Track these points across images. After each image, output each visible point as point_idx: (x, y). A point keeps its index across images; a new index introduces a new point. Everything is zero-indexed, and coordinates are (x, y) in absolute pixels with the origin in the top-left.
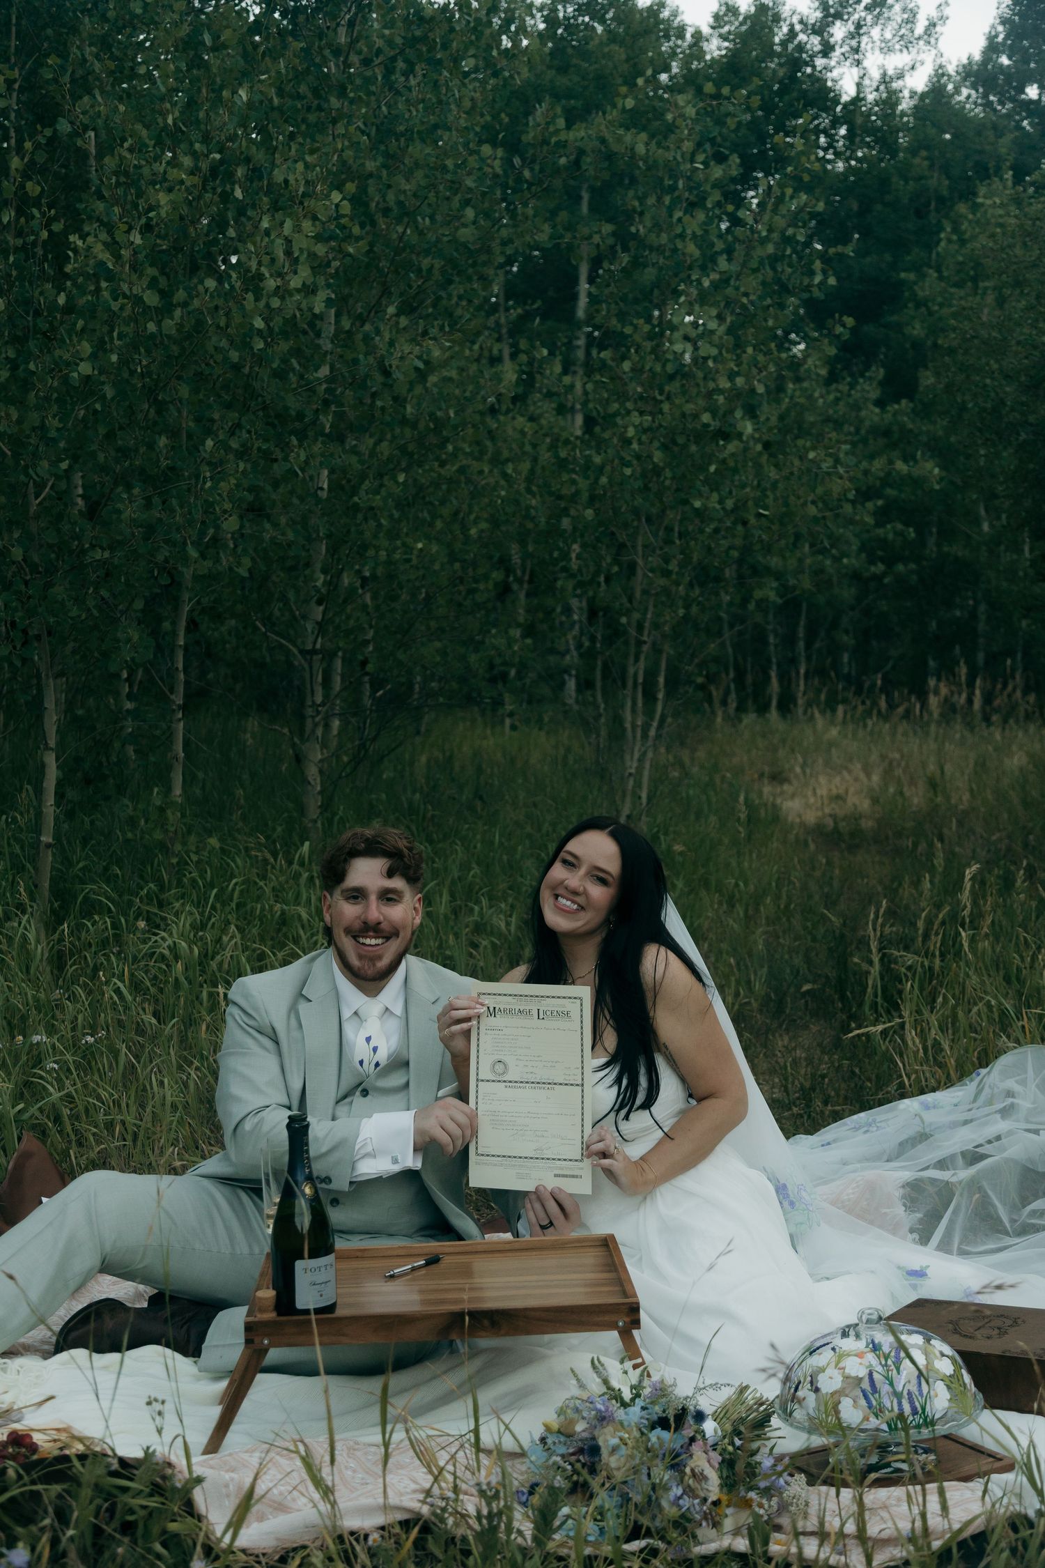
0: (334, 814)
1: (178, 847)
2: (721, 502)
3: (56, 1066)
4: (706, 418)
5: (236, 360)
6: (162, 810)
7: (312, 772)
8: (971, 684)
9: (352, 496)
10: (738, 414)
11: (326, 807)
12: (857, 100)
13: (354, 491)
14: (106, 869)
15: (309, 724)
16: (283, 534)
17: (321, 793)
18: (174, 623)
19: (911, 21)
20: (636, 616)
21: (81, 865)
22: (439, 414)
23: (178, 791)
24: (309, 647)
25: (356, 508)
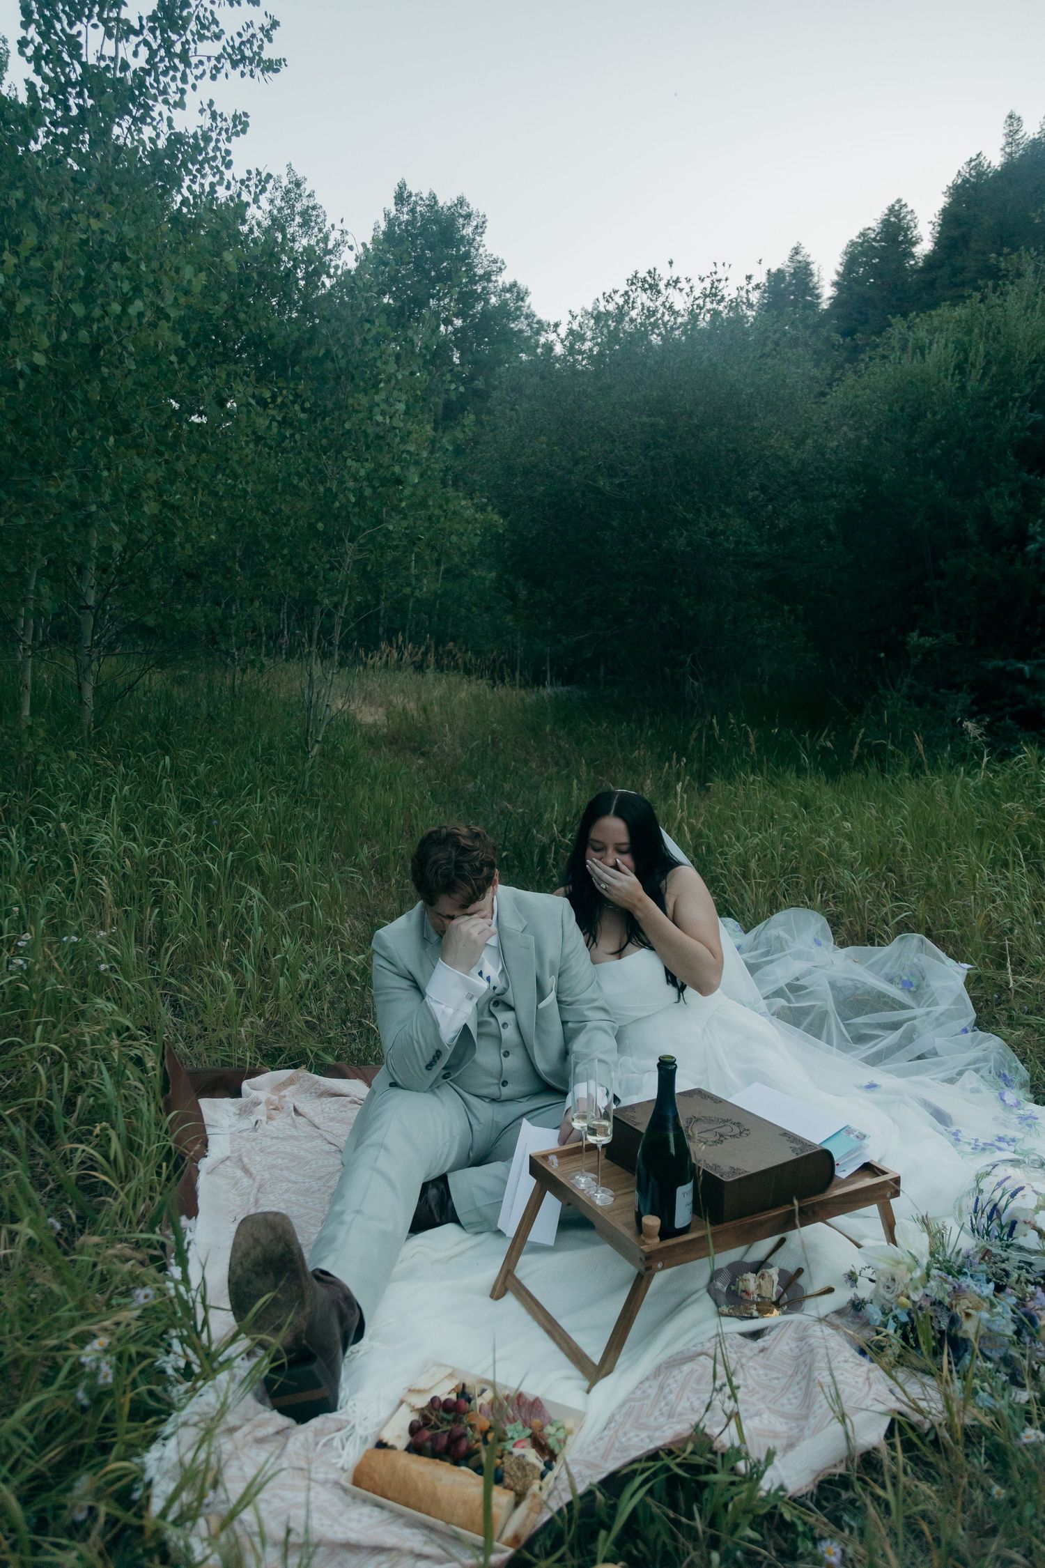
7: (88, 696)
23: (27, 712)
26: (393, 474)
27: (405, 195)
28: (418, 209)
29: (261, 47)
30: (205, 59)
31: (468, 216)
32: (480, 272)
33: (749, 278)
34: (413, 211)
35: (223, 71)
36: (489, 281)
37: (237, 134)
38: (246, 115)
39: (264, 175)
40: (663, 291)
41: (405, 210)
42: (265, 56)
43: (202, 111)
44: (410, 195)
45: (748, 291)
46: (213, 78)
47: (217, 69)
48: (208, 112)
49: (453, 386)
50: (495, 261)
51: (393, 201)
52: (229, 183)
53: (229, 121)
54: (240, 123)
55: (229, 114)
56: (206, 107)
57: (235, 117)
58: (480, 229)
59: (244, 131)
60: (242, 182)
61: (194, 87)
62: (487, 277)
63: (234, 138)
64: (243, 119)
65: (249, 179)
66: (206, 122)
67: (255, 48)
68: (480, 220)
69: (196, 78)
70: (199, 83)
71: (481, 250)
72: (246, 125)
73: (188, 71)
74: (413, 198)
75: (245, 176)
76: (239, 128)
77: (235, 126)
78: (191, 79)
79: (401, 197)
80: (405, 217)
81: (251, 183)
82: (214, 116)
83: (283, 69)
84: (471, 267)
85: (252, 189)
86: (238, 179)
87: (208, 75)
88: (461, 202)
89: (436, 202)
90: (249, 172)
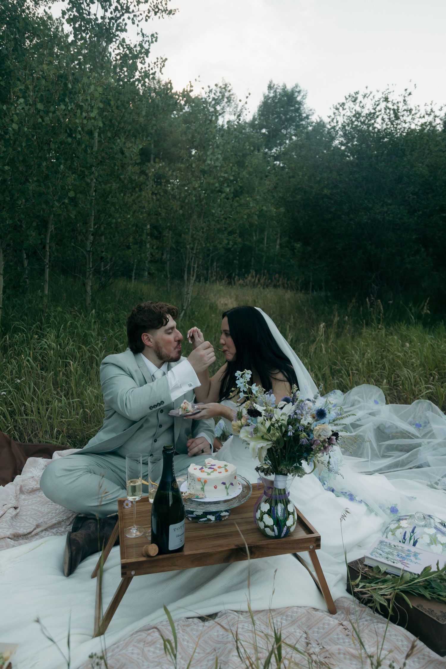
0: (96, 302)
1: (47, 310)
2: (221, 211)
3: (5, 393)
4: (217, 185)
5: (70, 142)
6: (42, 297)
7: (89, 289)
8: (256, 276)
9: (107, 198)
10: (225, 185)
11: (93, 300)
12: (223, 126)
13: (107, 197)
14: (21, 317)
15: (88, 274)
16: (86, 206)
17: (91, 295)
18: (45, 235)
19: (236, 107)
20: (192, 245)
21: (12, 315)
22: (132, 177)
23: (46, 292)
24: (89, 250)
25: (108, 202)
26: (216, 187)
27: (272, 85)
28: (278, 90)
29: (166, 4)
30: (142, 13)
31: (299, 92)
32: (304, 115)
33: (406, 90)
34: (275, 91)
35: (151, 18)
36: (308, 119)
37: (152, 42)
38: (156, 33)
39: (164, 59)
40: (362, 101)
41: (272, 91)
42: (169, 9)
43: (138, 34)
44: (274, 85)
45: (404, 97)
46: (146, 20)
47: (149, 17)
48: (141, 34)
49: (248, 147)
50: (311, 110)
51: (267, 88)
52: (149, 64)
53: (150, 37)
54: (154, 37)
55: (149, 34)
56: (140, 32)
57: (152, 35)
58: (304, 97)
59: (156, 41)
60: (155, 63)
61: (138, 25)
62: (307, 117)
63: (152, 45)
64: (155, 35)
65: (157, 61)
66: (140, 38)
67: (164, 5)
68: (305, 93)
69: (139, 21)
70: (139, 24)
71: (305, 106)
72: (157, 38)
73: (135, 19)
74: (275, 86)
75: (156, 60)
76: (154, 39)
77: (152, 39)
78: (136, 22)
79: (270, 87)
80: (272, 95)
81: (158, 63)
82: (143, 35)
83: (177, 13)
84: (300, 115)
85: (159, 66)
86: (153, 62)
87: (144, 19)
88: (297, 86)
89: (286, 87)
90: (157, 59)
